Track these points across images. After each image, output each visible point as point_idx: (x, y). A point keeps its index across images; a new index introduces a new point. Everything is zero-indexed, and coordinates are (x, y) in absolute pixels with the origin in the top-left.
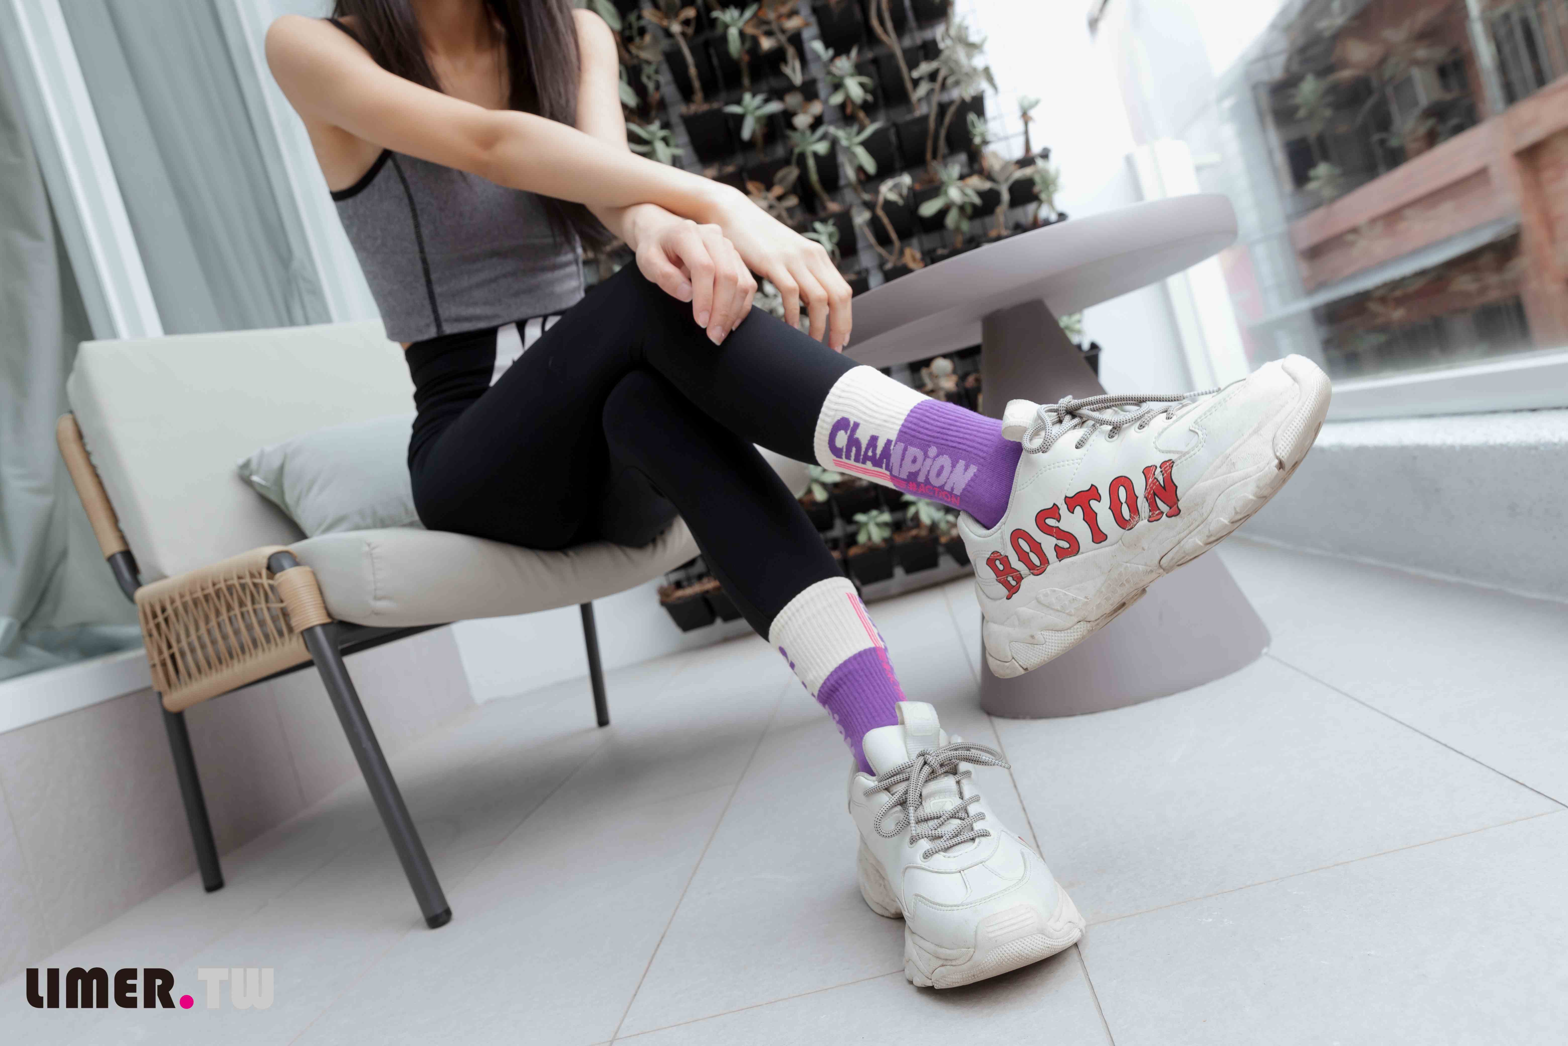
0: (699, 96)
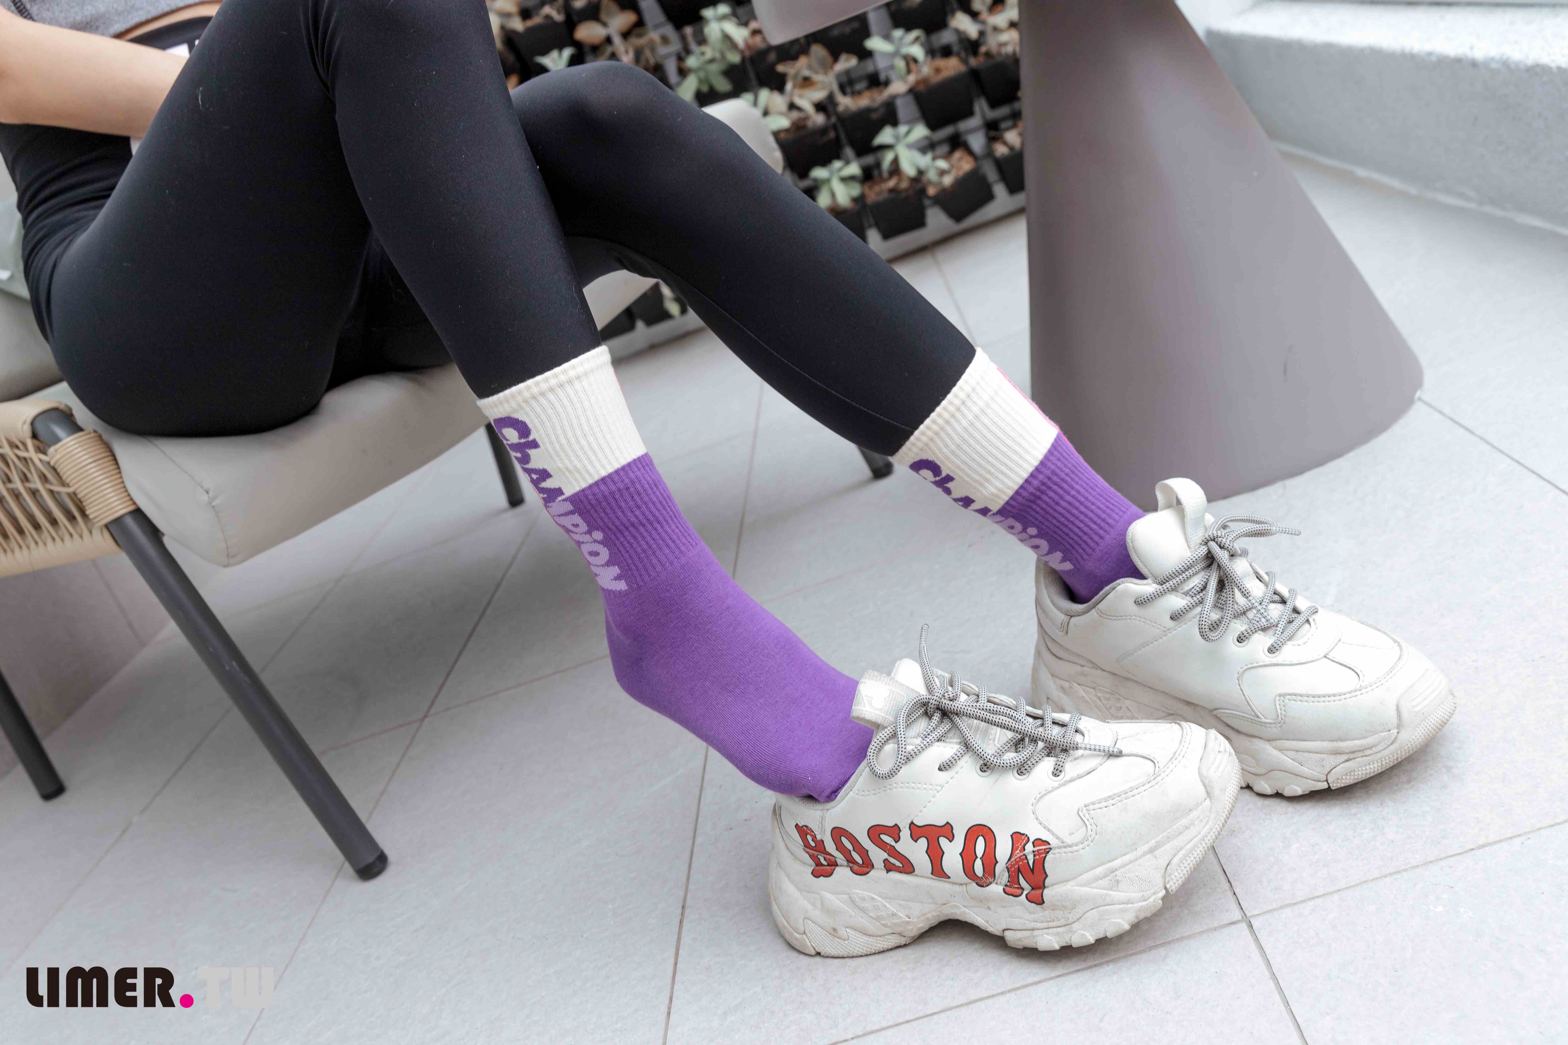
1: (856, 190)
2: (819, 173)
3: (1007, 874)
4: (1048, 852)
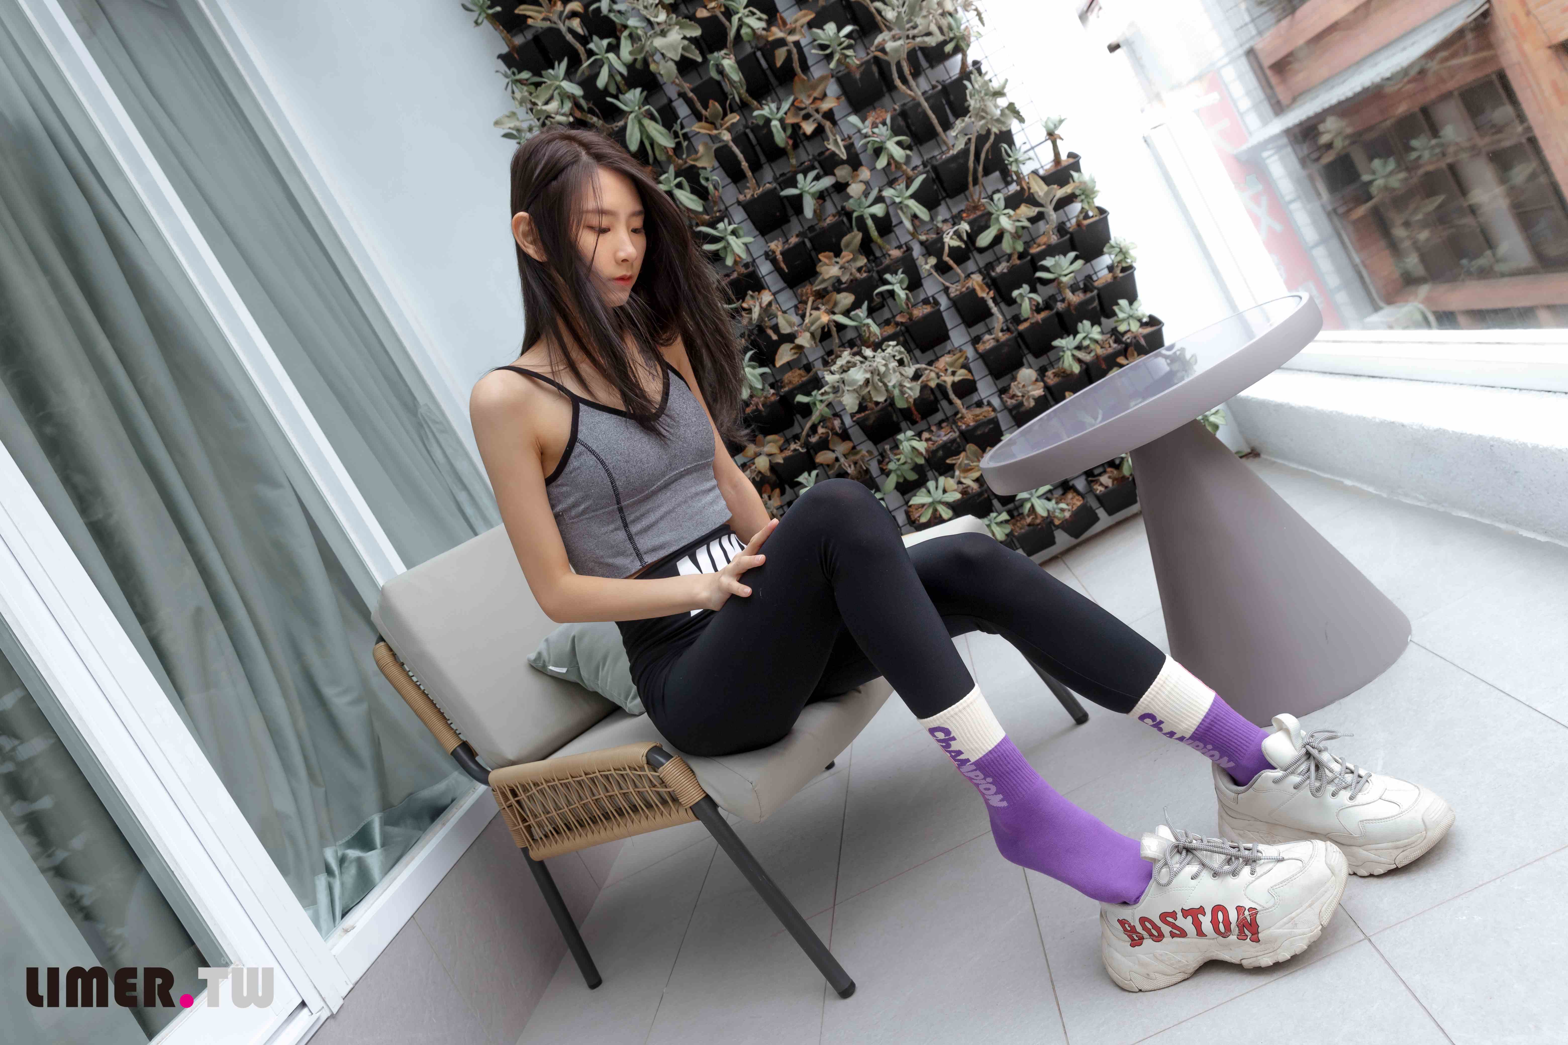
0: (751, 180)
3: (1237, 929)
4: (1257, 914)
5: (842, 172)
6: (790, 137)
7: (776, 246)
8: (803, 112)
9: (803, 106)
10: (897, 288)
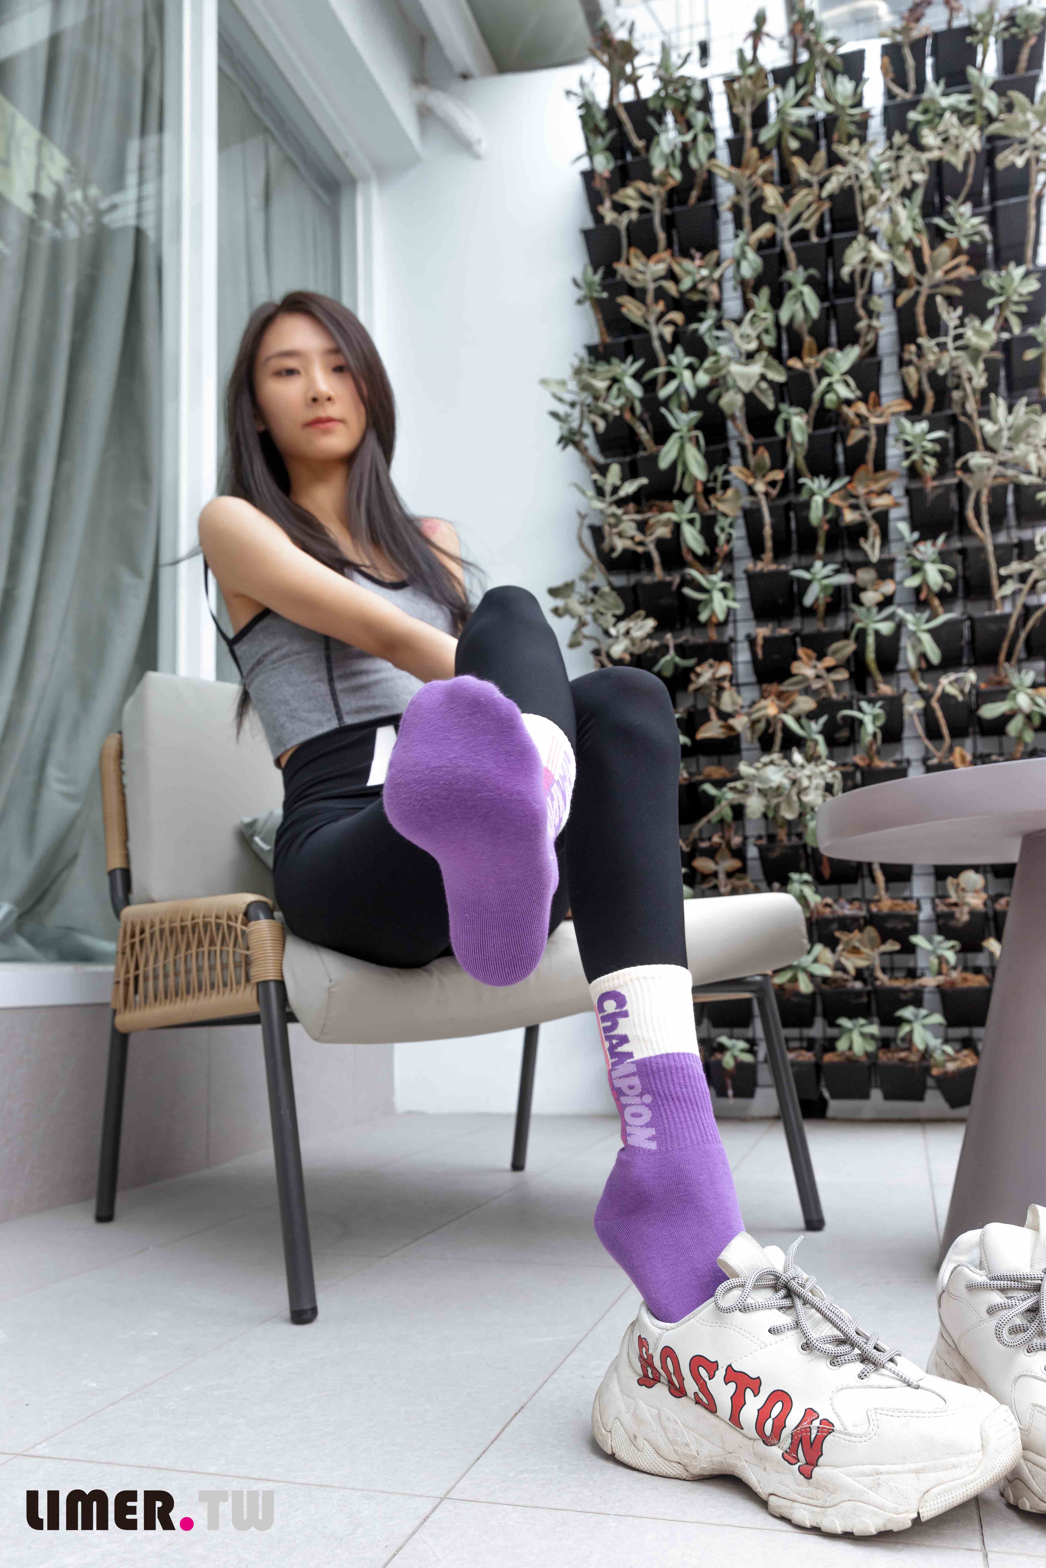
0: (768, 555)
1: (871, 1047)
2: (844, 1022)
3: (789, 1441)
4: (830, 1433)
5: (865, 575)
6: (829, 521)
7: (763, 632)
8: (853, 501)
9: (855, 493)
10: (868, 720)
